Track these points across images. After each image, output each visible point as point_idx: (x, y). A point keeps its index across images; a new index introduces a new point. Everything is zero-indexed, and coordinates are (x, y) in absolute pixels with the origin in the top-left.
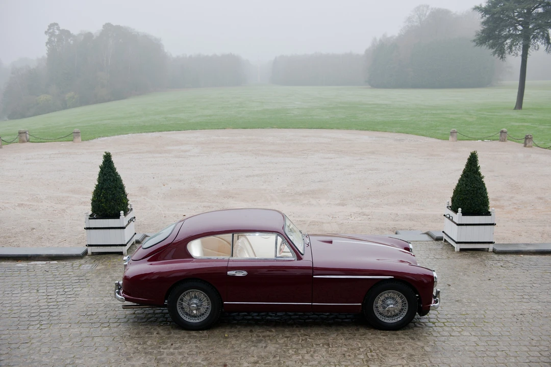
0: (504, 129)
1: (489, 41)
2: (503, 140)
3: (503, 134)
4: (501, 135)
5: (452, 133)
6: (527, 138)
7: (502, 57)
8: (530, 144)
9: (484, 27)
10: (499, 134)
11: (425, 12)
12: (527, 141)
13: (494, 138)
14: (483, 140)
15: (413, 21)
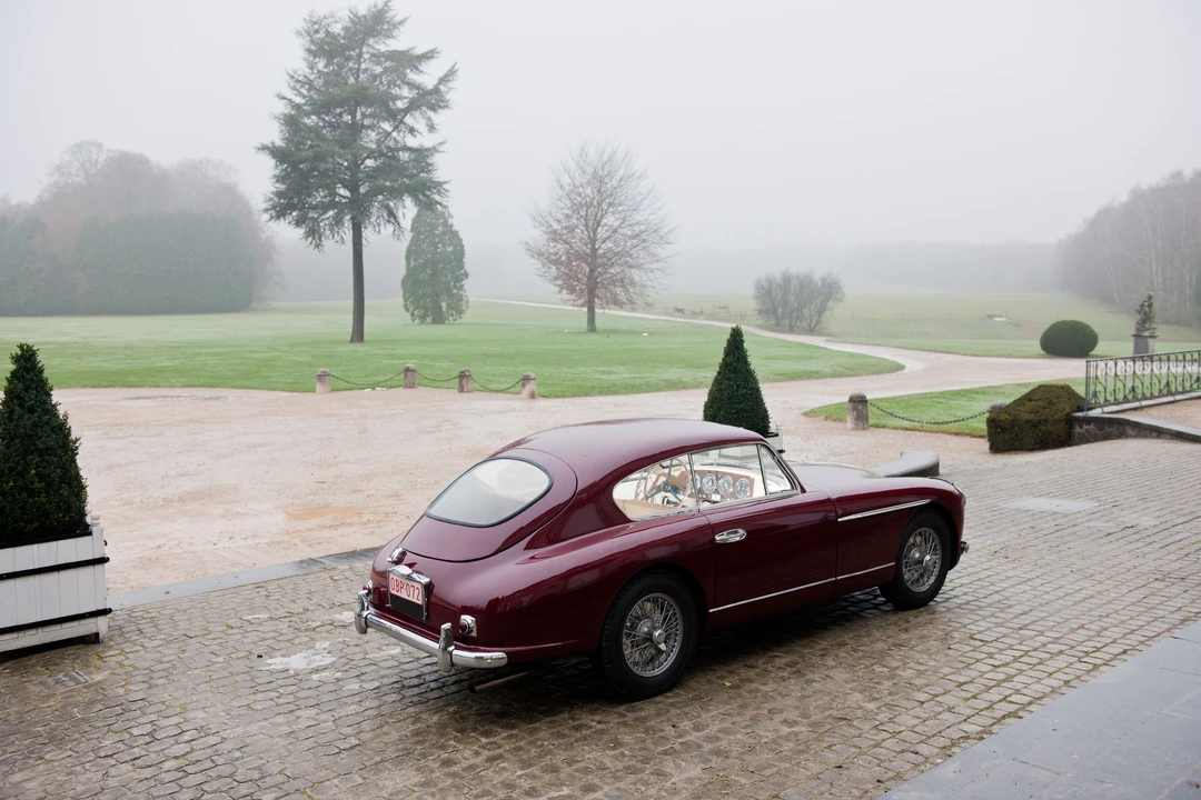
0: (411, 365)
1: (291, 214)
2: (411, 386)
3: (409, 373)
4: (406, 376)
5: (322, 377)
6: (463, 376)
7: (317, 246)
8: (472, 385)
9: (277, 185)
10: (402, 377)
11: (95, 157)
12: (464, 381)
13: (392, 383)
14: (374, 389)
15: (70, 174)
